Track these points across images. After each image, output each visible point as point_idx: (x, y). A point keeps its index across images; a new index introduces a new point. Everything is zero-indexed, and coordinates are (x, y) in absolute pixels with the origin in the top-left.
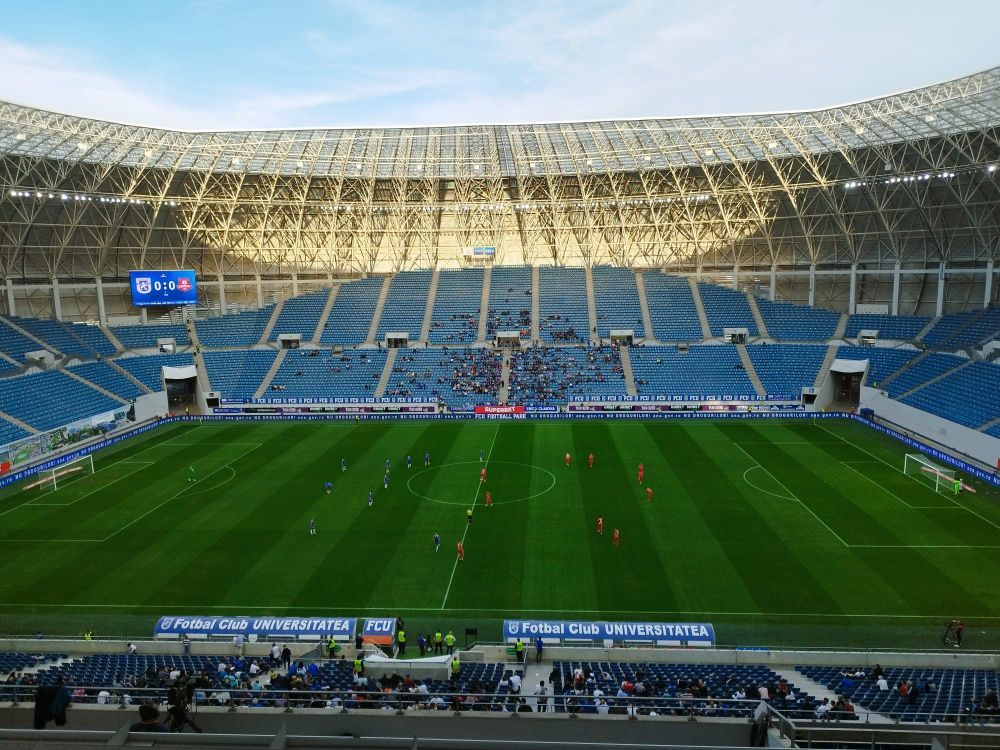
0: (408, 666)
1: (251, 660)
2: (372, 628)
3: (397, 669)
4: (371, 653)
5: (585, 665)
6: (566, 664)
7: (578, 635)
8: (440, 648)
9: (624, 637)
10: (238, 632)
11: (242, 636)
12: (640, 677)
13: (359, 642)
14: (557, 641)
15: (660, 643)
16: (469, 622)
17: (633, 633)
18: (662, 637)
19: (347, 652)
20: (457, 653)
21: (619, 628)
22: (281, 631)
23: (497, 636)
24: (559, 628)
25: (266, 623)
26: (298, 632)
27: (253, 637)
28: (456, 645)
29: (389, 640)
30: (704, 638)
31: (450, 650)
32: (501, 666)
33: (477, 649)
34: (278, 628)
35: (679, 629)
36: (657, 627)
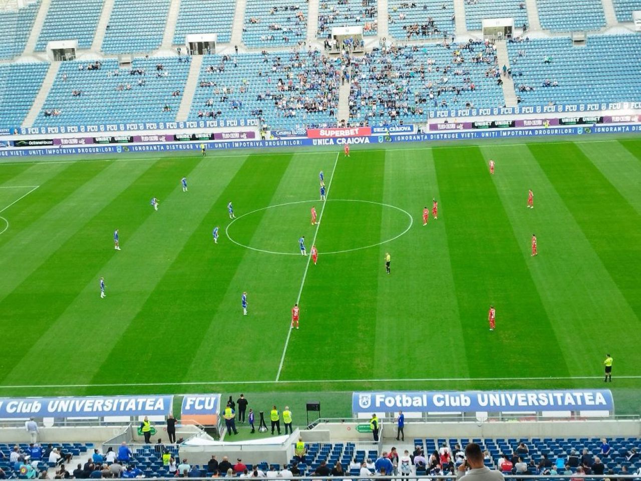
0: (238, 449)
1: (49, 448)
2: (192, 406)
3: (226, 453)
4: (192, 436)
5: (453, 442)
6: (430, 442)
7: (444, 408)
8: (277, 427)
9: (501, 408)
11: (34, 420)
14: (419, 415)
15: (545, 414)
16: (312, 397)
17: (512, 403)
18: (549, 408)
20: (297, 432)
21: (495, 398)
22: (82, 413)
23: (345, 413)
24: (420, 399)
25: (63, 404)
26: (102, 414)
27: (49, 422)
28: (297, 422)
29: (213, 420)
30: (600, 407)
31: (289, 429)
32: (351, 446)
33: (321, 427)
34: (78, 409)
35: (569, 397)
36: (542, 394)
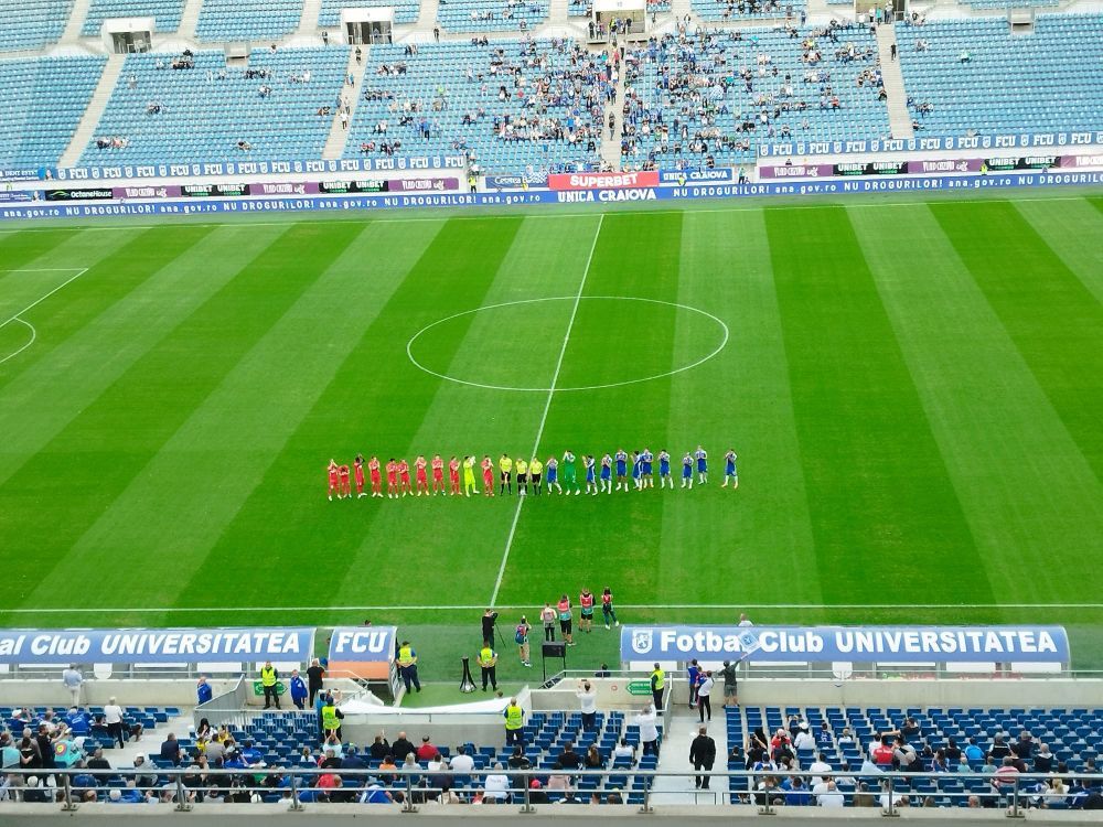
0: (424, 721)
2: (348, 647)
3: (405, 728)
4: (346, 697)
6: (753, 713)
7: (777, 655)
9: (876, 656)
11: (78, 667)
12: (908, 735)
15: (951, 667)
17: (895, 648)
18: (957, 656)
20: (527, 692)
21: (864, 639)
22: (160, 656)
24: (736, 641)
25: (127, 641)
26: (194, 659)
27: (103, 670)
29: (385, 670)
30: (1046, 656)
32: (618, 718)
33: (567, 685)
34: (153, 650)
35: (993, 638)
36: (947, 634)
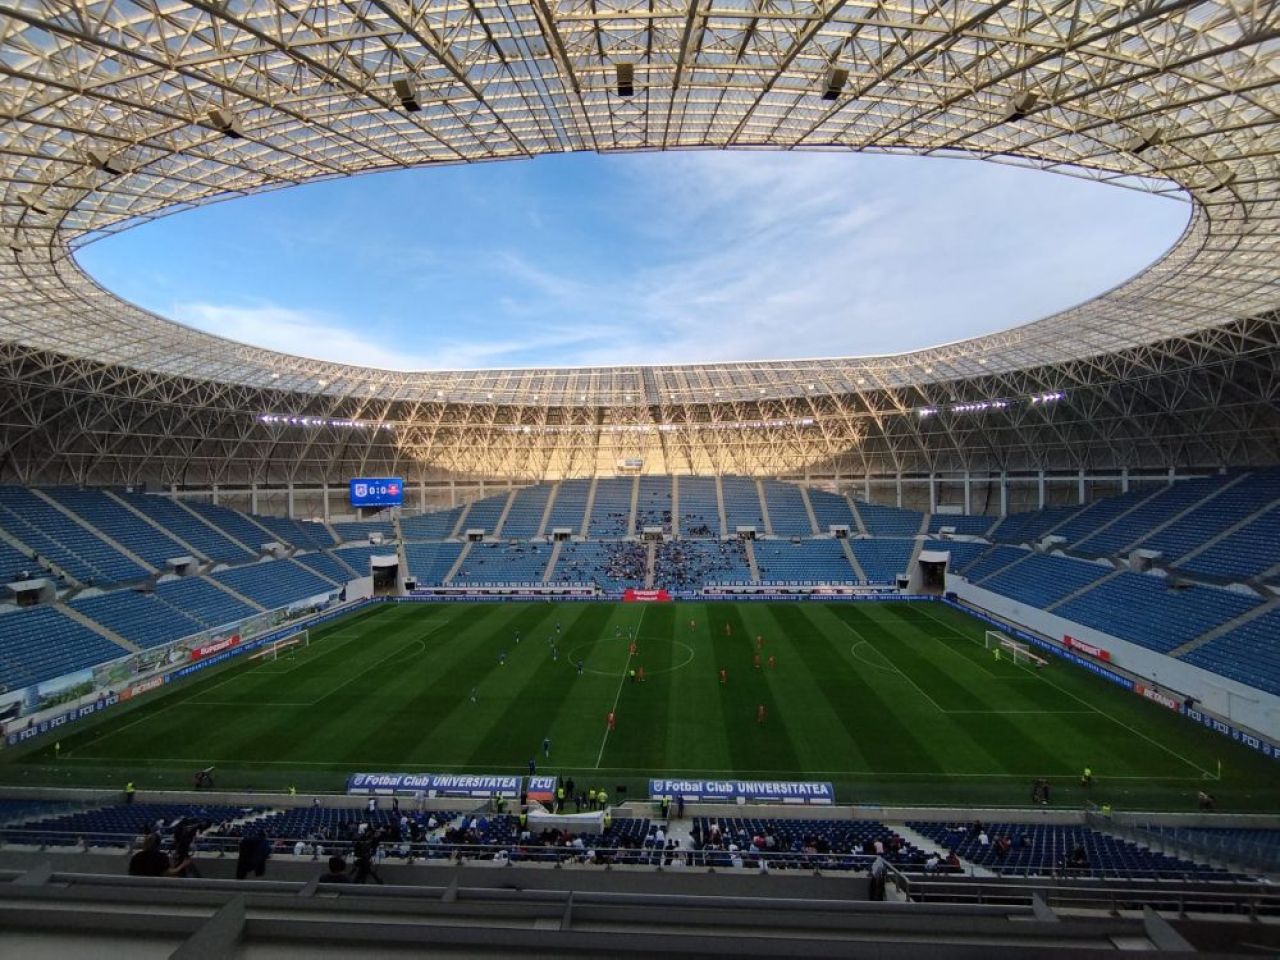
0: (565, 821)
1: (429, 814)
2: (535, 786)
3: (557, 824)
4: (533, 809)
5: (721, 821)
6: (704, 820)
7: (714, 793)
8: (594, 805)
9: (755, 795)
10: (420, 788)
11: (422, 792)
12: (770, 832)
13: (524, 799)
14: (696, 798)
15: (786, 800)
16: (620, 781)
17: (762, 790)
18: (788, 795)
19: (513, 807)
20: (609, 809)
21: (750, 787)
22: (457, 787)
23: (644, 794)
24: (697, 787)
25: (444, 780)
26: (471, 789)
27: (432, 793)
28: (609, 801)
29: (549, 797)
30: (823, 796)
31: (603, 807)
32: (647, 821)
33: (627, 806)
34: (454, 784)
35: (803, 787)
36: (783, 785)
